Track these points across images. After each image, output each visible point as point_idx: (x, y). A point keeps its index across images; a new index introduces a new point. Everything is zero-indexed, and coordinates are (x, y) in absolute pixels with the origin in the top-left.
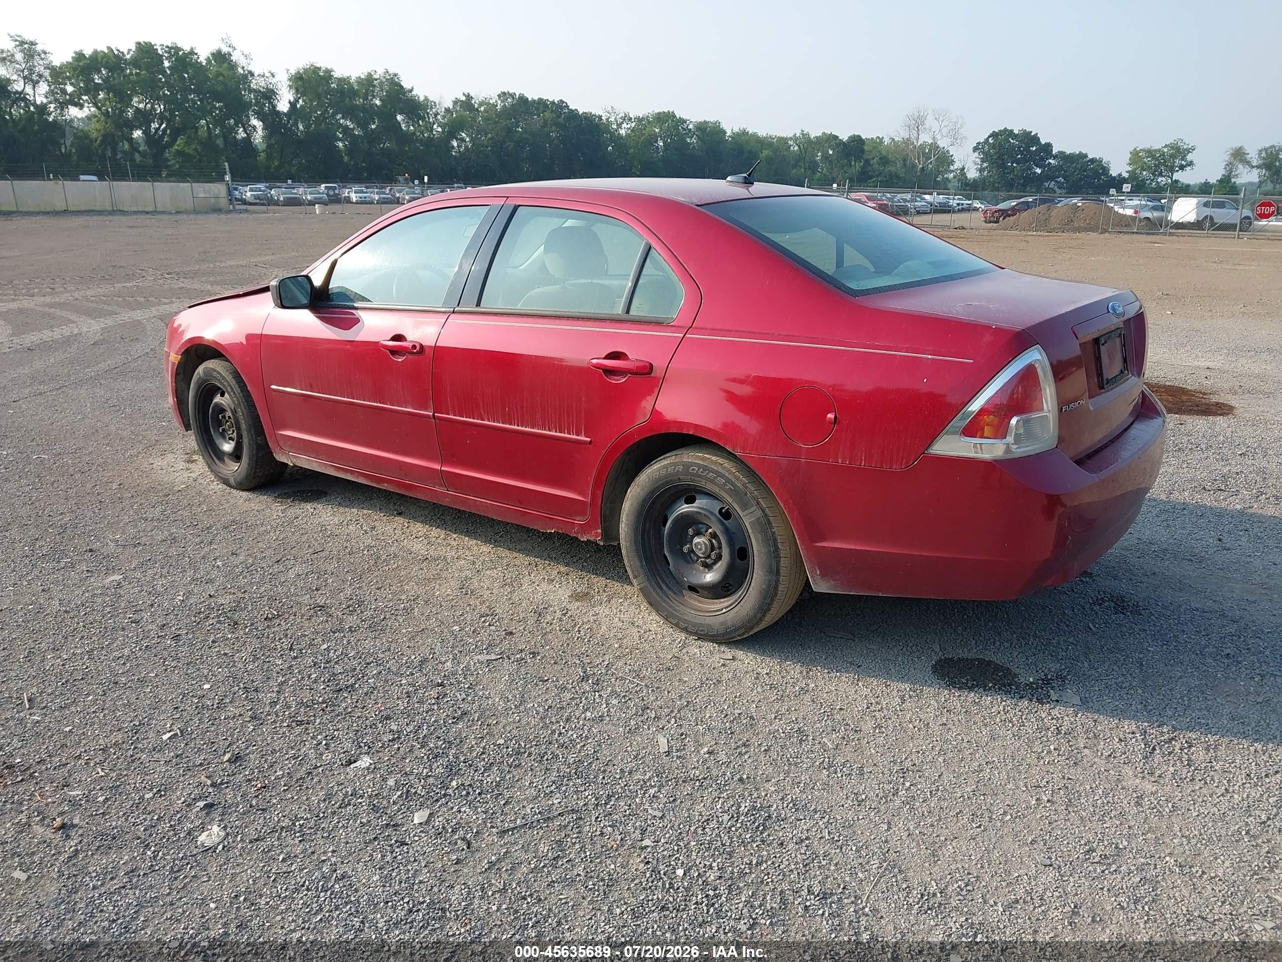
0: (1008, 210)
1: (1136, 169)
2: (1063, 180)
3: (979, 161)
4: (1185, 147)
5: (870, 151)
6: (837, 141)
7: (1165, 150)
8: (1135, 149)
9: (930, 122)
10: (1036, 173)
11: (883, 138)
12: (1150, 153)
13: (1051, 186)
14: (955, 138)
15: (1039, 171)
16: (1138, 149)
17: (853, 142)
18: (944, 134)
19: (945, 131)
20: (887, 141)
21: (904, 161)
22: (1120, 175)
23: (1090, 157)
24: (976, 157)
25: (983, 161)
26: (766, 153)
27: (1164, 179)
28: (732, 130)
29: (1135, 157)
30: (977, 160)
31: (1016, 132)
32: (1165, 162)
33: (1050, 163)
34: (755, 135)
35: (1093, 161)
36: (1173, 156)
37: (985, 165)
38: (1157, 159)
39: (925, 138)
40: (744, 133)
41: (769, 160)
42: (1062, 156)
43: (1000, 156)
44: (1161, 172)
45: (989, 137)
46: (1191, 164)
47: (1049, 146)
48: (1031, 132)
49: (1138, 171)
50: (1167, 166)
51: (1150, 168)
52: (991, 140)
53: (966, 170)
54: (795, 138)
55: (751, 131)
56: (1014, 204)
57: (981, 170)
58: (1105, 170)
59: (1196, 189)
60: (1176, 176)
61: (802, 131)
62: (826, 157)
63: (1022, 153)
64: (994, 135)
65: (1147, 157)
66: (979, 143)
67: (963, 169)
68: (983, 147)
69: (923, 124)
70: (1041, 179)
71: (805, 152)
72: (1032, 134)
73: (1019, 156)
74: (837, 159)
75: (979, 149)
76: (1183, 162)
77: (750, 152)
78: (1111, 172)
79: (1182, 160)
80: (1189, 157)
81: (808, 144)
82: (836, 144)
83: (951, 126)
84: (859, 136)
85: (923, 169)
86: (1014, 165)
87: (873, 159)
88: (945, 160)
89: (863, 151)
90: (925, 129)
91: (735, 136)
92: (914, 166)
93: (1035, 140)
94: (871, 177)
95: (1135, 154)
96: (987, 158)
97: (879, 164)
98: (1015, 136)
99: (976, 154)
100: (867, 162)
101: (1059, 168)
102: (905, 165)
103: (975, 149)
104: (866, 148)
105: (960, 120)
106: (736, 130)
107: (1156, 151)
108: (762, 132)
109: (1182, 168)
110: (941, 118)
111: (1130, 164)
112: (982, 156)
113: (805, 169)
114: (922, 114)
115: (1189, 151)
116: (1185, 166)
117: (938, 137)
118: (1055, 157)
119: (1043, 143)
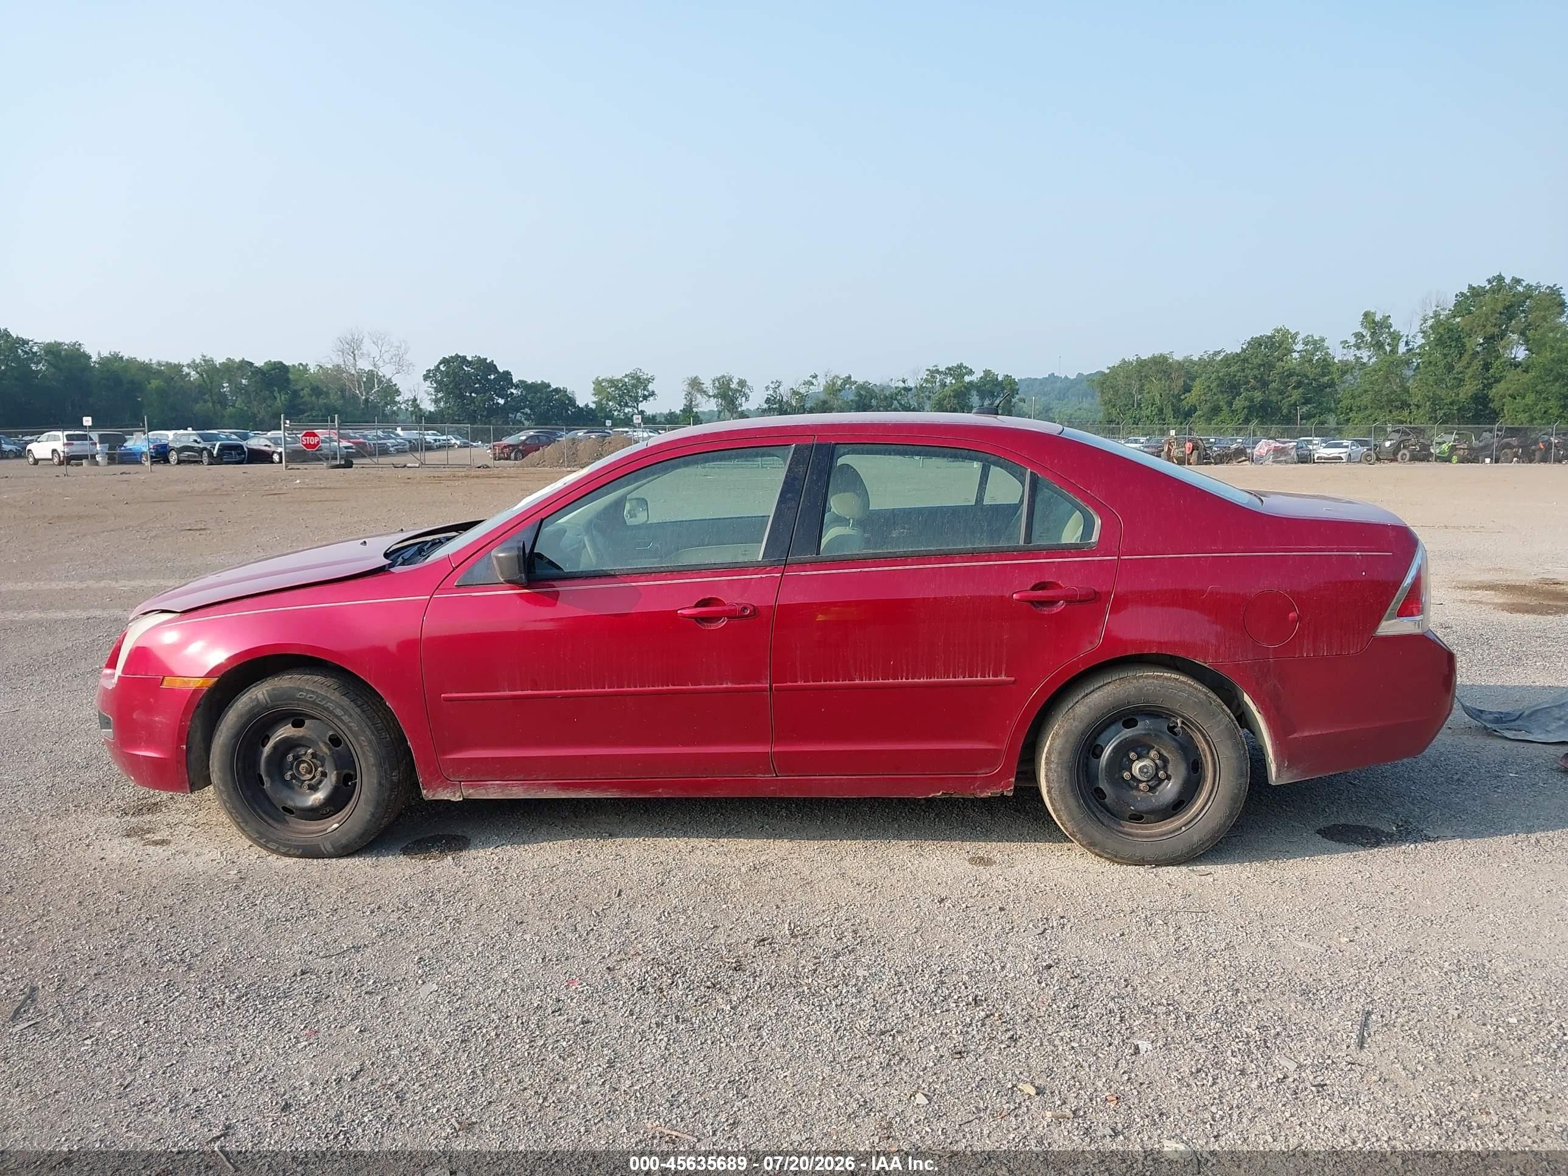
0: (518, 445)
1: (602, 400)
2: (529, 412)
3: (432, 391)
4: (645, 377)
5: (297, 381)
6: (253, 369)
7: (626, 380)
8: (597, 379)
9: (367, 346)
10: (498, 404)
11: (307, 365)
12: (612, 383)
13: (518, 418)
14: (401, 366)
15: (501, 401)
16: (600, 379)
17: (274, 369)
18: (387, 361)
19: (386, 357)
20: (312, 369)
21: (342, 392)
22: (587, 406)
23: (554, 386)
24: (428, 386)
25: (437, 390)
26: (155, 383)
27: (630, 410)
28: (99, 354)
29: (599, 387)
30: (430, 389)
31: (469, 359)
32: (629, 392)
33: (512, 393)
34: (132, 362)
35: (557, 391)
36: (635, 386)
37: (440, 395)
38: (620, 389)
39: (365, 365)
40: (116, 358)
41: (162, 393)
42: (522, 384)
43: (457, 385)
44: (627, 403)
45: (440, 363)
46: (653, 394)
47: (507, 374)
48: (486, 359)
49: (604, 402)
50: (631, 396)
51: (614, 398)
52: (442, 368)
53: (418, 402)
54: (194, 366)
55: (126, 355)
56: (524, 438)
57: (436, 401)
58: (572, 401)
59: (663, 420)
60: (641, 407)
61: (203, 356)
62: (238, 389)
63: (479, 382)
64: (445, 361)
65: (611, 387)
66: (429, 371)
67: (415, 400)
68: (435, 375)
69: (359, 347)
70: (504, 410)
71: (212, 383)
72: (488, 361)
73: (477, 385)
74: (256, 391)
75: (430, 377)
76: (646, 393)
77: (132, 382)
78: (577, 403)
79: (645, 390)
80: (650, 387)
81: (212, 372)
82: (252, 372)
83: (393, 351)
84: (281, 363)
85: (367, 400)
86: (473, 395)
87: (303, 389)
88: (390, 391)
89: (288, 380)
90: (362, 354)
91: (105, 362)
92: (355, 397)
93: (492, 367)
94: (303, 412)
95: (598, 383)
96: (441, 387)
97: (311, 396)
98: (469, 364)
99: (428, 383)
100: (295, 393)
101: (523, 398)
102: (343, 396)
103: (426, 377)
104: (291, 376)
105: (403, 344)
106: (105, 354)
107: (618, 381)
108: (143, 357)
109: (645, 398)
110: (380, 342)
111: (595, 394)
112: (435, 385)
113: (213, 403)
114: (356, 337)
115: (649, 381)
116: (648, 397)
117: (380, 363)
118: (517, 387)
119: (501, 371)
